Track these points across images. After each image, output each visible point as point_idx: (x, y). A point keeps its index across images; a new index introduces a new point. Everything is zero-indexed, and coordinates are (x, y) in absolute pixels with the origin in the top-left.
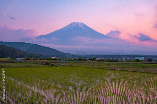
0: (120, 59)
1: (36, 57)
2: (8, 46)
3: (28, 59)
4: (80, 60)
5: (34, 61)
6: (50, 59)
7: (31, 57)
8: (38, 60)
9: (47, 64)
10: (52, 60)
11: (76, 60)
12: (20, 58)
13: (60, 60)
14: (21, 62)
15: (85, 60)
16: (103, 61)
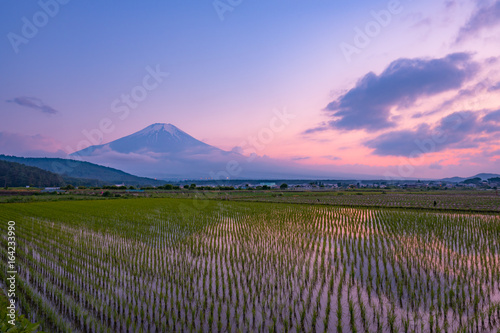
0: (237, 187)
1: (84, 184)
2: (27, 164)
3: (68, 188)
4: (168, 187)
5: (82, 191)
6: (112, 188)
7: (75, 184)
8: (88, 190)
9: (106, 194)
10: (116, 188)
11: (160, 188)
12: (52, 186)
13: (131, 188)
14: (54, 193)
15: (178, 188)
16: (209, 189)
